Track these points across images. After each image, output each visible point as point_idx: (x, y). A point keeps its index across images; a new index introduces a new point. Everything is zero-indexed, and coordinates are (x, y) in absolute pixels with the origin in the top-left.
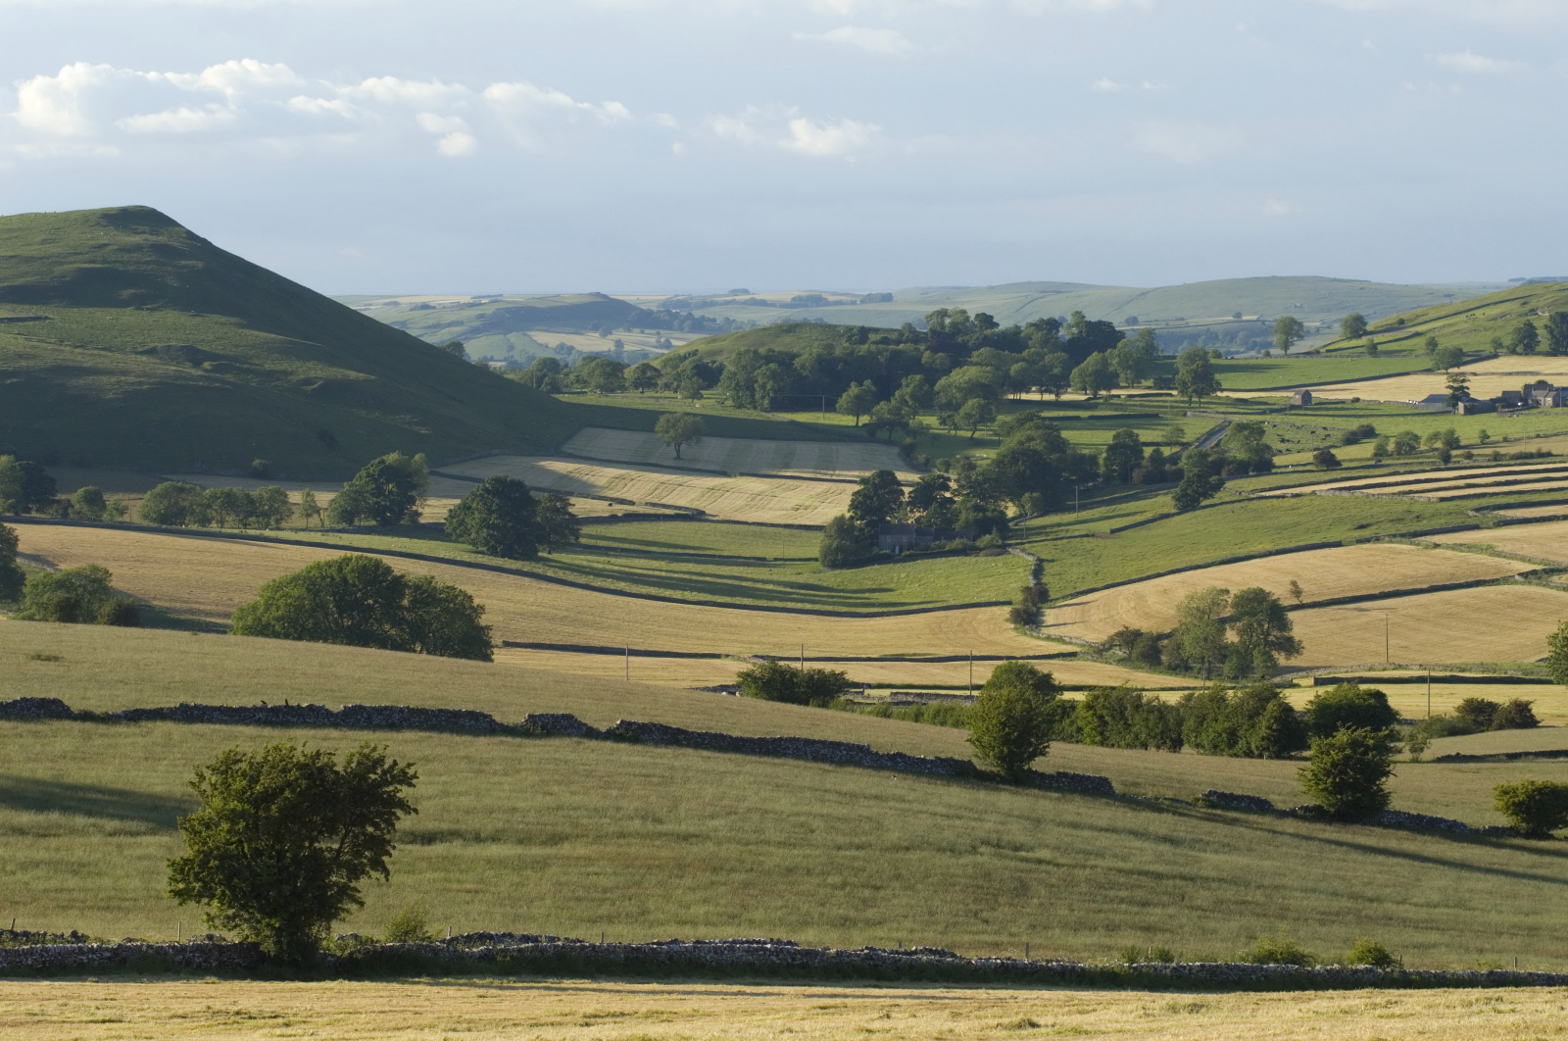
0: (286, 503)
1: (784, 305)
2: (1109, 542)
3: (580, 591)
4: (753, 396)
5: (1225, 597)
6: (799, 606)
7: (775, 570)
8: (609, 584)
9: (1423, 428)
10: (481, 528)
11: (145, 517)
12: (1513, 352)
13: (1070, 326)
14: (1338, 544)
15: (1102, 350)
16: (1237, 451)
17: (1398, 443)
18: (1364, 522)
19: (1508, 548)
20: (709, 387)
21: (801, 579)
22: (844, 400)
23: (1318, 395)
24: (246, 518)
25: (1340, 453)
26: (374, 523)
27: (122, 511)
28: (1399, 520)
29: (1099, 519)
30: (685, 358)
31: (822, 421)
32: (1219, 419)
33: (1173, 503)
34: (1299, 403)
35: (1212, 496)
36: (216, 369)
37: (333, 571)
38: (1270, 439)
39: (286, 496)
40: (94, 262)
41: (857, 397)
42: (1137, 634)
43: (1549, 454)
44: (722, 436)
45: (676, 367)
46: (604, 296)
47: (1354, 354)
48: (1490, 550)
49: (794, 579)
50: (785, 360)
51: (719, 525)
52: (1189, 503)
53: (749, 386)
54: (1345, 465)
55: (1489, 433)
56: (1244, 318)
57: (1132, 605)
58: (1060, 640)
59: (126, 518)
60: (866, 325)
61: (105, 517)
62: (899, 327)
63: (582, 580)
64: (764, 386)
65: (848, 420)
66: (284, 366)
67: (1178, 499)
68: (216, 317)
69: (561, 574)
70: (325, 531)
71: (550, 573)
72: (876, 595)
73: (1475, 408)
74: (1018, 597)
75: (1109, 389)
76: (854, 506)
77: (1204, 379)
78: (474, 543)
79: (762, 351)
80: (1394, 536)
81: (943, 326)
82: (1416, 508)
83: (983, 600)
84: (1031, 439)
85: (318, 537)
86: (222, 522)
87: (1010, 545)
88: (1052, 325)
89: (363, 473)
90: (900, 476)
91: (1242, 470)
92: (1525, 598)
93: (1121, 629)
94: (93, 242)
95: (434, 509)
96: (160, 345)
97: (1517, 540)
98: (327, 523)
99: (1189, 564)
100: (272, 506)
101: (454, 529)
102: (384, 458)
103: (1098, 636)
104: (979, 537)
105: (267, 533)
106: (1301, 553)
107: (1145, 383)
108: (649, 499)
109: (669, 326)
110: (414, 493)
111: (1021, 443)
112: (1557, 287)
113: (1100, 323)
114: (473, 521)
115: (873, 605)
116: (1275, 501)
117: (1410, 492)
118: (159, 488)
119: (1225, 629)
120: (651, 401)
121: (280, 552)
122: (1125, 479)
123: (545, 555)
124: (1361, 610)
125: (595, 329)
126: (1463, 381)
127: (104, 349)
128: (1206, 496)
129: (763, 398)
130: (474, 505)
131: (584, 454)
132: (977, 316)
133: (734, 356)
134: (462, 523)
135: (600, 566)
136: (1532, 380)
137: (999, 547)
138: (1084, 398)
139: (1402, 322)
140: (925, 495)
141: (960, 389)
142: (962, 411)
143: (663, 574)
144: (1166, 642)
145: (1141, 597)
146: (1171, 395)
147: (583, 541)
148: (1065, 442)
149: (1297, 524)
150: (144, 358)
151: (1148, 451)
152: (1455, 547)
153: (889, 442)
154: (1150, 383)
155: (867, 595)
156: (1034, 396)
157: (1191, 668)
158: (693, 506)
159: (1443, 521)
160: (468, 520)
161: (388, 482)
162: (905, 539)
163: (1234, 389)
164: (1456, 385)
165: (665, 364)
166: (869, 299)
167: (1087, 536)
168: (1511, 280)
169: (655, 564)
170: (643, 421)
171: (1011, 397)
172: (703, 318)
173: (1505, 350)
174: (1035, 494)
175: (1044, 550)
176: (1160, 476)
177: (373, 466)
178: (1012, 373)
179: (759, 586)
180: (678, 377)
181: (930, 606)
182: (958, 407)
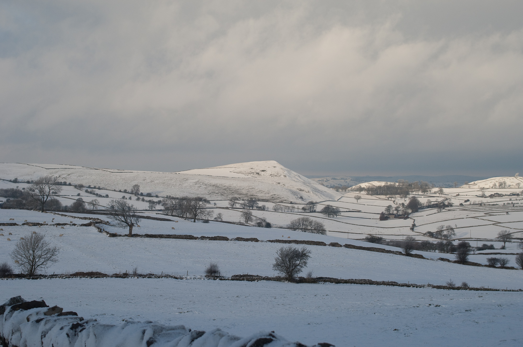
2: (426, 217)
5: (444, 226)
12: (492, 188)
14: (463, 218)
16: (447, 203)
17: (473, 202)
20: (362, 191)
23: (461, 194)
24: (288, 210)
26: (308, 211)
30: (358, 186)
37: (302, 219)
42: (430, 232)
43: (497, 205)
48: (488, 220)
52: (439, 211)
54: (464, 206)
55: (488, 201)
57: (430, 227)
58: (417, 232)
59: (269, 210)
61: (266, 209)
70: (300, 212)
71: (336, 220)
73: (486, 197)
76: (385, 210)
78: (324, 215)
83: (405, 226)
86: (285, 211)
90: (393, 206)
91: (447, 206)
92: (493, 228)
97: (492, 218)
99: (439, 221)
101: (321, 212)
103: (424, 232)
105: (291, 213)
106: (457, 220)
110: (315, 207)
111: (411, 201)
116: (452, 211)
119: (444, 232)
124: (467, 229)
128: (442, 210)
131: (342, 201)
136: (495, 193)
137: (407, 218)
138: (422, 194)
139: (474, 183)
144: (435, 233)
147: (341, 215)
148: (418, 201)
156: (415, 194)
157: (438, 238)
167: (422, 216)
171: (411, 194)
174: (414, 209)
176: (434, 207)
180: (357, 189)
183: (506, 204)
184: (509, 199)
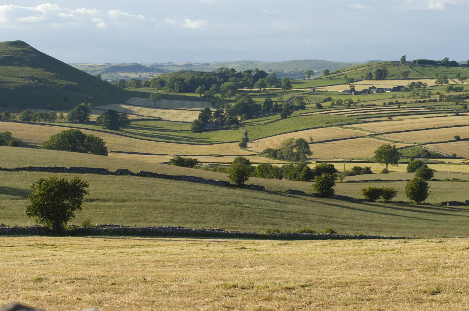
0: (56, 116)
1: (182, 66)
2: (264, 126)
3: (130, 138)
4: (174, 89)
5: (293, 140)
6: (186, 142)
7: (179, 133)
8: (137, 136)
9: (344, 98)
10: (105, 122)
11: (20, 119)
12: (366, 79)
13: (254, 72)
14: (322, 127)
15: (262, 78)
16: (297, 104)
17: (337, 102)
18: (329, 122)
19: (365, 129)
20: (163, 87)
21: (186, 135)
22: (197, 90)
23: (317, 89)
24: (46, 119)
25: (323, 104)
26: (78, 121)
27: (14, 118)
28: (337, 121)
29: (261, 121)
30: (157, 79)
31: (191, 95)
32: (292, 95)
33: (280, 117)
34: (312, 92)
35: (290, 115)
36: (38, 82)
37: (68, 133)
38: (305, 101)
39: (56, 114)
40: (8, 55)
41: (200, 89)
42: (271, 150)
43: (375, 105)
44: (166, 99)
45: (155, 81)
46: (137, 64)
47: (326, 79)
48: (360, 129)
49: (184, 135)
50: (182, 80)
51: (165, 122)
52: (284, 117)
53: (173, 87)
54: (324, 107)
55: (360, 100)
56: (299, 70)
57: (270, 142)
58: (252, 151)
59: (15, 119)
60: (203, 71)
61: (10, 119)
62: (211, 72)
63: (131, 135)
64: (177, 87)
65: (198, 95)
66: (56, 81)
67: (281, 116)
68: (38, 69)
69: (125, 134)
70: (66, 123)
71: (122, 134)
72: (205, 139)
73: (357, 93)
74: (241, 140)
75: (264, 88)
76: (199, 117)
77: (288, 85)
78: (103, 126)
79: (176, 78)
80: (336, 125)
81: (222, 72)
82: (342, 118)
83: (232, 141)
84: (244, 100)
85: (64, 124)
86: (40, 121)
87: (239, 127)
88: (250, 71)
89: (75, 108)
90: (211, 109)
91: (298, 108)
92: (369, 141)
93: (267, 148)
94: (7, 50)
95: (93, 117)
96: (24, 76)
97: (367, 126)
98: (66, 121)
99: (284, 132)
100: (52, 116)
101: (98, 122)
102: (81, 104)
103: (261, 150)
104: (231, 125)
105: (51, 123)
106: (312, 130)
107: (273, 86)
108: (148, 115)
109: (153, 71)
110: (88, 113)
111: (242, 101)
112: (377, 63)
113: (262, 71)
114: (103, 120)
115: (204, 142)
116: (306, 116)
117: (340, 114)
118: (24, 112)
119: (293, 149)
120: (148, 90)
121: (54, 128)
122: (268, 110)
123: (121, 129)
124: (328, 144)
125: (134, 72)
126: (354, 86)
127: (10, 77)
128: (289, 115)
129: (177, 90)
130: (103, 116)
131: (131, 103)
132: (231, 69)
133: (169, 79)
134: (100, 121)
135: (135, 132)
136: (371, 86)
137: (236, 127)
138: (258, 90)
139: (338, 71)
140: (217, 114)
141: (226, 88)
142: (227, 93)
143: (151, 134)
144: (278, 152)
145: (272, 140)
146: (280, 89)
147: (131, 125)
148: (253, 101)
149: (312, 122)
150: (20, 79)
151: (274, 104)
152: (351, 128)
153: (208, 101)
154: (274, 86)
155: (203, 140)
156: (245, 89)
157: (285, 158)
158: (159, 117)
159: (348, 122)
160: (102, 120)
161: (82, 110)
162: (212, 125)
163: (296, 88)
164: (352, 87)
165: (152, 81)
166: (204, 65)
167: (258, 125)
168: (366, 61)
169: (149, 131)
170: (146, 95)
171: (239, 90)
172: (161, 69)
173: (364, 79)
174: (245, 114)
175: (247, 128)
176: (277, 110)
177: (78, 107)
178: (240, 83)
179: (175, 137)
180: (155, 84)
181: (219, 142)
182: (226, 92)
183: (387, 104)
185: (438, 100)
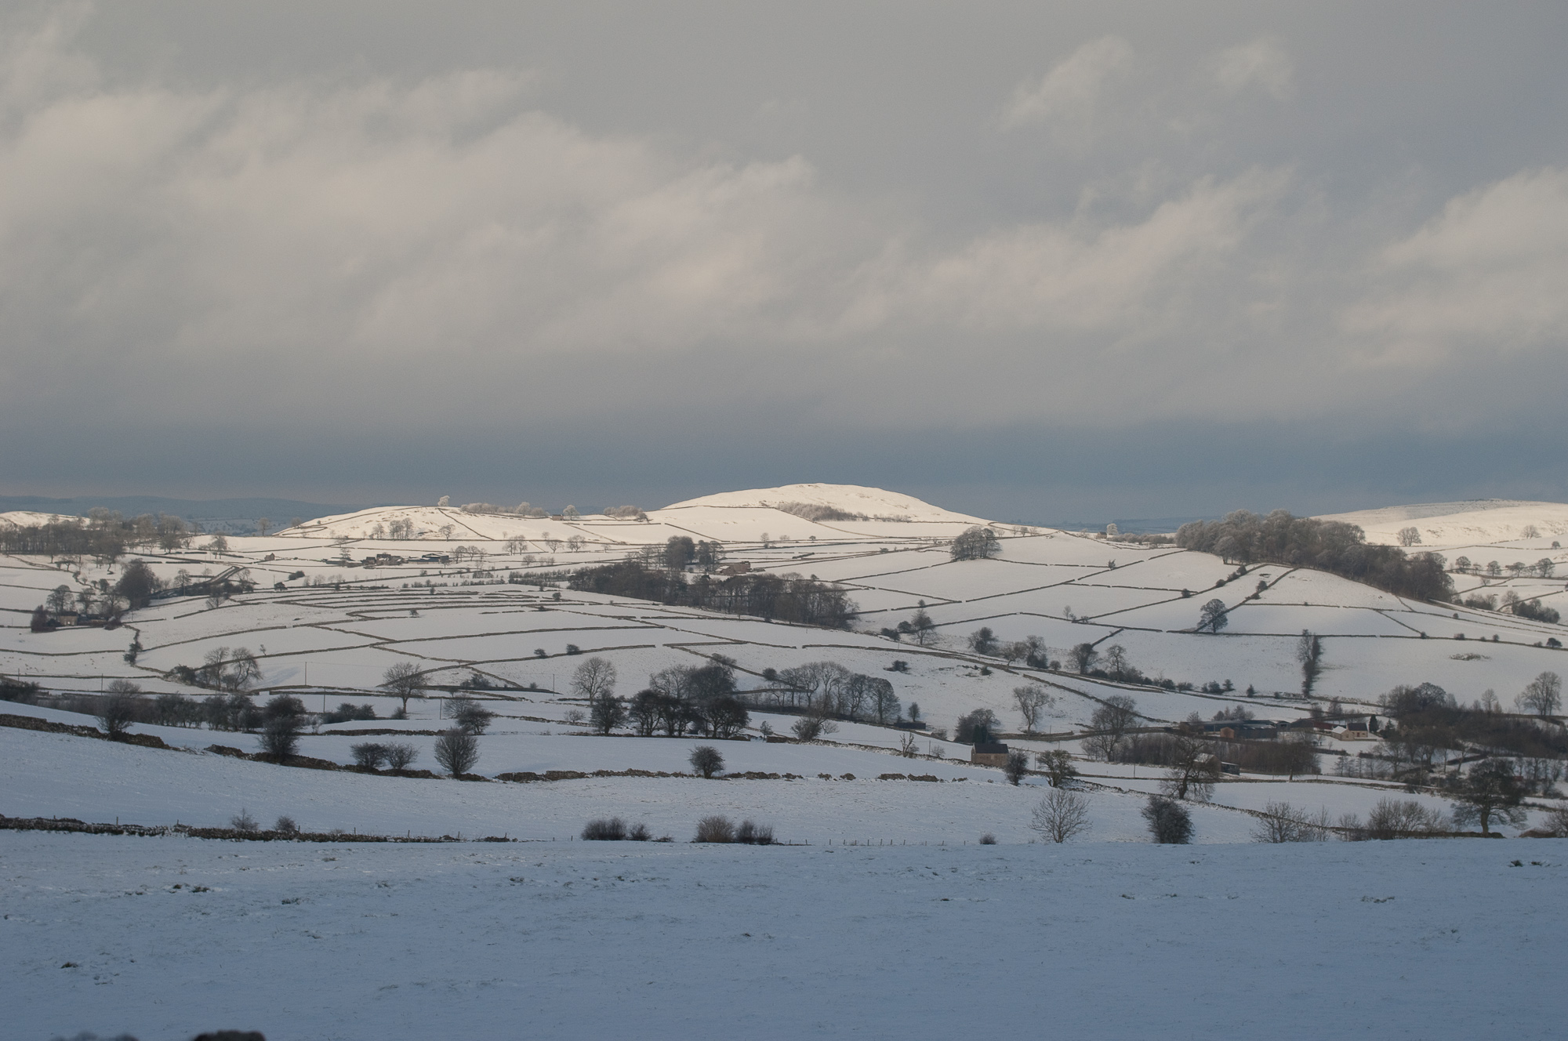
2: (173, 622)
5: (228, 651)
12: (372, 538)
14: (284, 627)
16: (236, 581)
17: (315, 580)
18: (297, 617)
19: (365, 631)
21: (21, 637)
23: (278, 555)
25: (287, 584)
33: (205, 605)
35: (224, 602)
42: (185, 668)
43: (387, 588)
48: (357, 632)
52: (213, 605)
54: (289, 590)
55: (359, 577)
57: (184, 654)
58: (146, 669)
65: (48, 559)
67: (208, 603)
73: (353, 564)
76: (48, 602)
77: (223, 546)
83: (110, 649)
84: (134, 570)
87: (122, 624)
91: (238, 590)
93: (178, 665)
97: (369, 628)
103: (167, 668)
106: (266, 631)
111: (129, 573)
116: (254, 606)
119: (228, 667)
126: (348, 552)
136: (380, 552)
137: (117, 624)
139: (319, 522)
144: (198, 672)
145: (188, 650)
146: (206, 553)
148: (151, 573)
151: (193, 580)
152: (340, 630)
157: (209, 685)
162: (73, 618)
164: (344, 553)
167: (162, 619)
171: (129, 551)
173: (368, 537)
174: (136, 599)
176: (199, 591)
183: (410, 586)
184: (418, 572)
185: (507, 580)
